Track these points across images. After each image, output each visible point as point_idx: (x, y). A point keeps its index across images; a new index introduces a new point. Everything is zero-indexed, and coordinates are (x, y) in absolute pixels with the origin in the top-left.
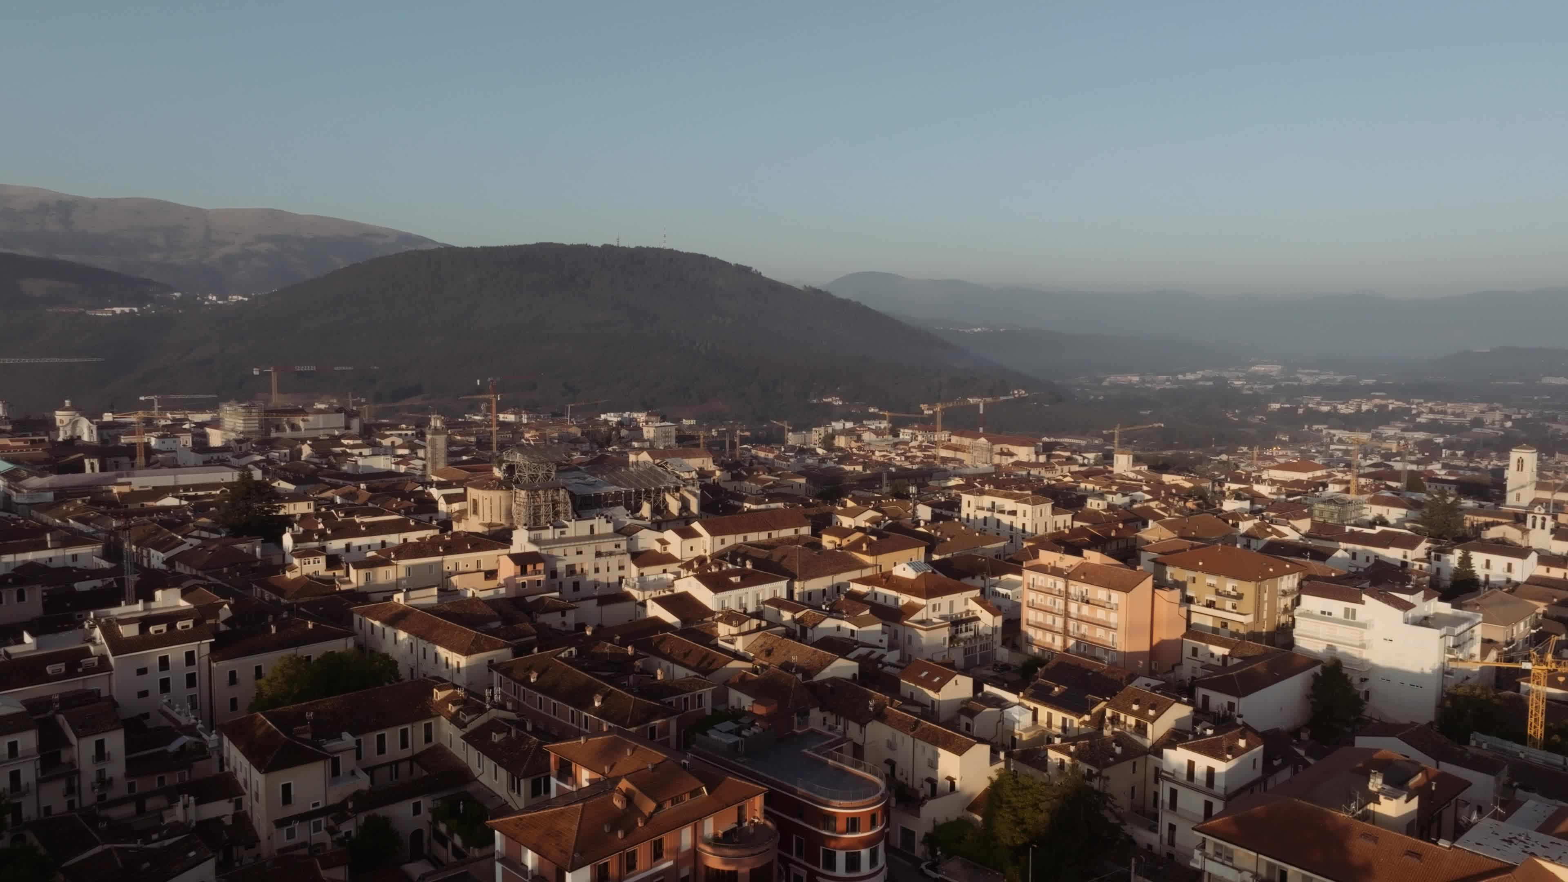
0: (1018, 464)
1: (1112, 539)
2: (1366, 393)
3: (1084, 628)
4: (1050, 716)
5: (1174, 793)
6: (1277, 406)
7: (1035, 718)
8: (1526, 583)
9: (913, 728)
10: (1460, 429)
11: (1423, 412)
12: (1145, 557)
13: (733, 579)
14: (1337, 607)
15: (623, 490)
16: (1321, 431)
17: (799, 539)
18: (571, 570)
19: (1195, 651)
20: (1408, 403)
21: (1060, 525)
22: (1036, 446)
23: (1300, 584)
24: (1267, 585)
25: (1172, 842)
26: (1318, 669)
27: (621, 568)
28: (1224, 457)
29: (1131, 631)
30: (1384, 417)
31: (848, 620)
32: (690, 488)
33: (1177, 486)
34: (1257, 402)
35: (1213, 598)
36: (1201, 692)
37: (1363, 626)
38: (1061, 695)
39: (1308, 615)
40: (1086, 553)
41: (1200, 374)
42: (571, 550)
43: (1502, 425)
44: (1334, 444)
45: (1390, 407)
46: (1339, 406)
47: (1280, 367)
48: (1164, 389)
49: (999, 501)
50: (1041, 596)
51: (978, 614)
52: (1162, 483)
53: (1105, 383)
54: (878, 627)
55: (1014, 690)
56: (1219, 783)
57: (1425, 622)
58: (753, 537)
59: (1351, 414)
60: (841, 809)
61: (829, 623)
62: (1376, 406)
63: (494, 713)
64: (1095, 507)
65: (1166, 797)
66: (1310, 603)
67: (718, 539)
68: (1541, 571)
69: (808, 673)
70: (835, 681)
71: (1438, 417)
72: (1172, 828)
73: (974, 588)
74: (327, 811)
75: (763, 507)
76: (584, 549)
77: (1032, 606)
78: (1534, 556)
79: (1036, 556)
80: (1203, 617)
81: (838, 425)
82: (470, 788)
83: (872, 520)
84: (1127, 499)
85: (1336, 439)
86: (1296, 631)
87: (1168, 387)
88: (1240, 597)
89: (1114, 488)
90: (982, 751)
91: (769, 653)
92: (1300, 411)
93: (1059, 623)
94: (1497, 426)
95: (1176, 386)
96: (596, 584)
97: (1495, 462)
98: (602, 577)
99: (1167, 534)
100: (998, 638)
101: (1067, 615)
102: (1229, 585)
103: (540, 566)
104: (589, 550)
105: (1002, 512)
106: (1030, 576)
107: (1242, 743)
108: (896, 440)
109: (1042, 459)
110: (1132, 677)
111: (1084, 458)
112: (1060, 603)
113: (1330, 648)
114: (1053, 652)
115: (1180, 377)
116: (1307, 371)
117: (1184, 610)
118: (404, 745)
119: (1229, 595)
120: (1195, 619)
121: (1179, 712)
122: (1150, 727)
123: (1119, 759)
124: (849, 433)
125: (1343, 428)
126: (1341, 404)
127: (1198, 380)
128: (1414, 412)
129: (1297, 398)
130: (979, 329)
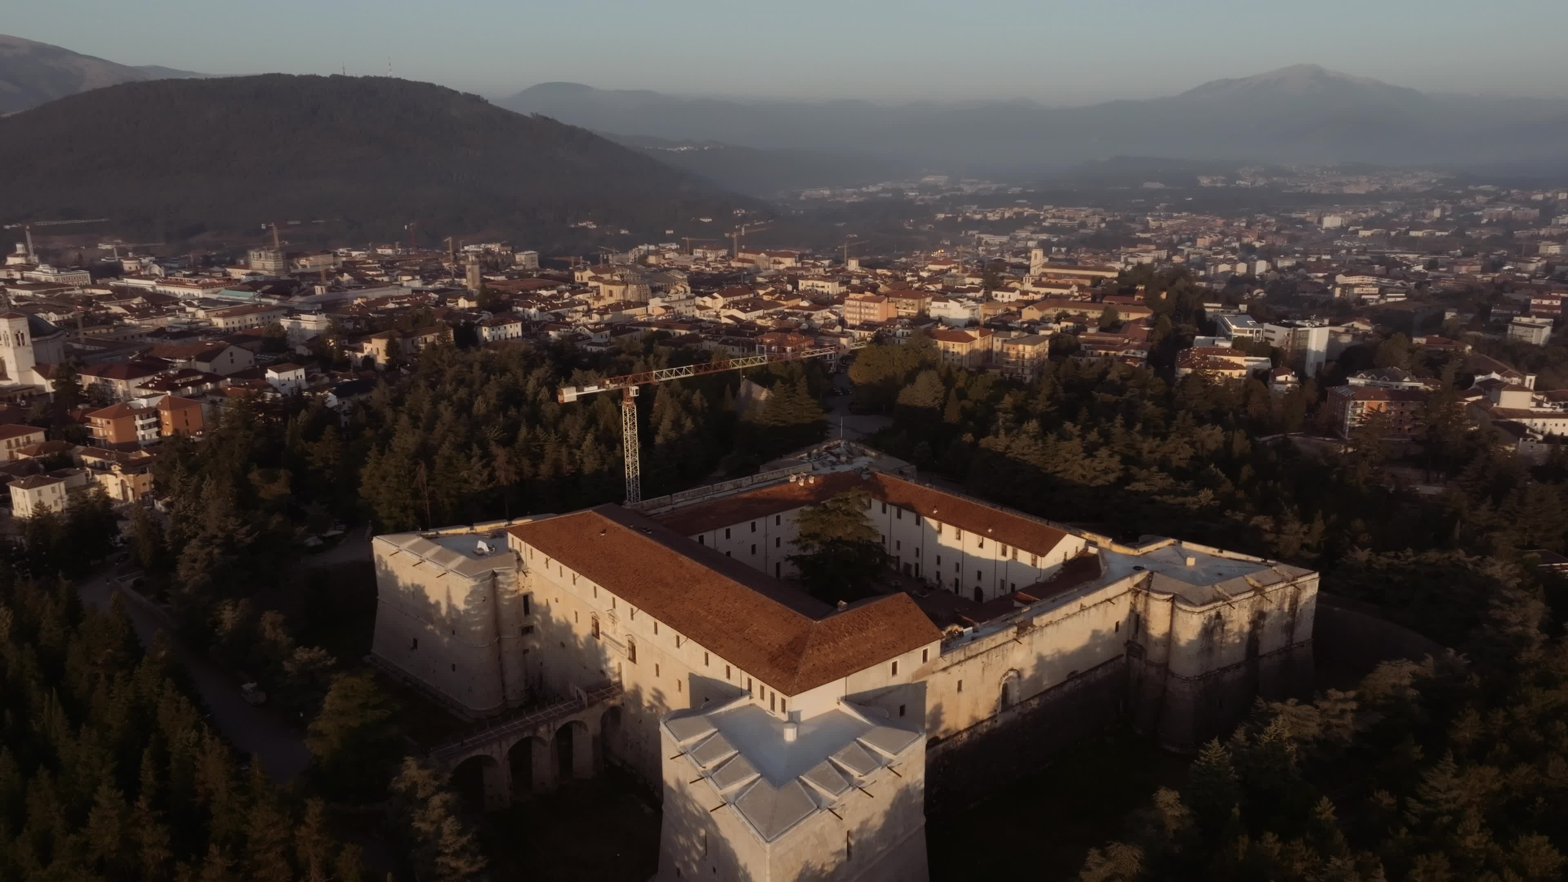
2: (1009, 201)
3: (867, 317)
4: (864, 333)
6: (941, 216)
7: (860, 334)
8: (1015, 300)
9: (832, 336)
10: (1072, 230)
11: (1047, 218)
13: (746, 310)
14: (942, 304)
16: (974, 235)
17: (752, 298)
19: (900, 321)
20: (1039, 210)
23: (932, 300)
24: (922, 301)
27: (693, 310)
28: (903, 260)
29: (880, 314)
30: (1020, 222)
31: (795, 318)
34: (925, 212)
35: (905, 306)
37: (949, 309)
38: (865, 329)
39: (934, 307)
40: (865, 293)
41: (880, 186)
42: (677, 305)
43: (1099, 226)
44: (982, 246)
45: (1026, 214)
46: (988, 215)
47: (946, 177)
48: (853, 203)
49: (816, 282)
50: (852, 308)
51: (831, 315)
52: (875, 275)
53: (802, 198)
54: (805, 319)
55: (852, 329)
57: (966, 307)
58: (737, 298)
59: (996, 221)
61: (790, 319)
62: (1015, 213)
66: (934, 304)
67: (727, 298)
68: (1021, 297)
71: (1057, 221)
73: (826, 310)
76: (681, 304)
77: (847, 313)
78: (1018, 292)
79: (848, 296)
80: (902, 313)
81: (644, 248)
83: (773, 291)
85: (983, 242)
86: (929, 311)
87: (855, 201)
88: (913, 305)
91: (780, 324)
92: (960, 219)
93: (858, 316)
94: (1096, 227)
95: (862, 199)
98: (688, 314)
100: (839, 321)
101: (861, 313)
102: (911, 301)
104: (683, 304)
105: (818, 287)
106: (843, 306)
108: (693, 257)
109: (800, 263)
112: (858, 310)
113: (940, 316)
114: (858, 322)
115: (864, 189)
116: (969, 180)
117: (896, 309)
119: (910, 305)
120: (899, 312)
124: (656, 253)
125: (991, 233)
126: (990, 212)
127: (878, 192)
128: (1042, 217)
129: (958, 208)
130: (685, 148)
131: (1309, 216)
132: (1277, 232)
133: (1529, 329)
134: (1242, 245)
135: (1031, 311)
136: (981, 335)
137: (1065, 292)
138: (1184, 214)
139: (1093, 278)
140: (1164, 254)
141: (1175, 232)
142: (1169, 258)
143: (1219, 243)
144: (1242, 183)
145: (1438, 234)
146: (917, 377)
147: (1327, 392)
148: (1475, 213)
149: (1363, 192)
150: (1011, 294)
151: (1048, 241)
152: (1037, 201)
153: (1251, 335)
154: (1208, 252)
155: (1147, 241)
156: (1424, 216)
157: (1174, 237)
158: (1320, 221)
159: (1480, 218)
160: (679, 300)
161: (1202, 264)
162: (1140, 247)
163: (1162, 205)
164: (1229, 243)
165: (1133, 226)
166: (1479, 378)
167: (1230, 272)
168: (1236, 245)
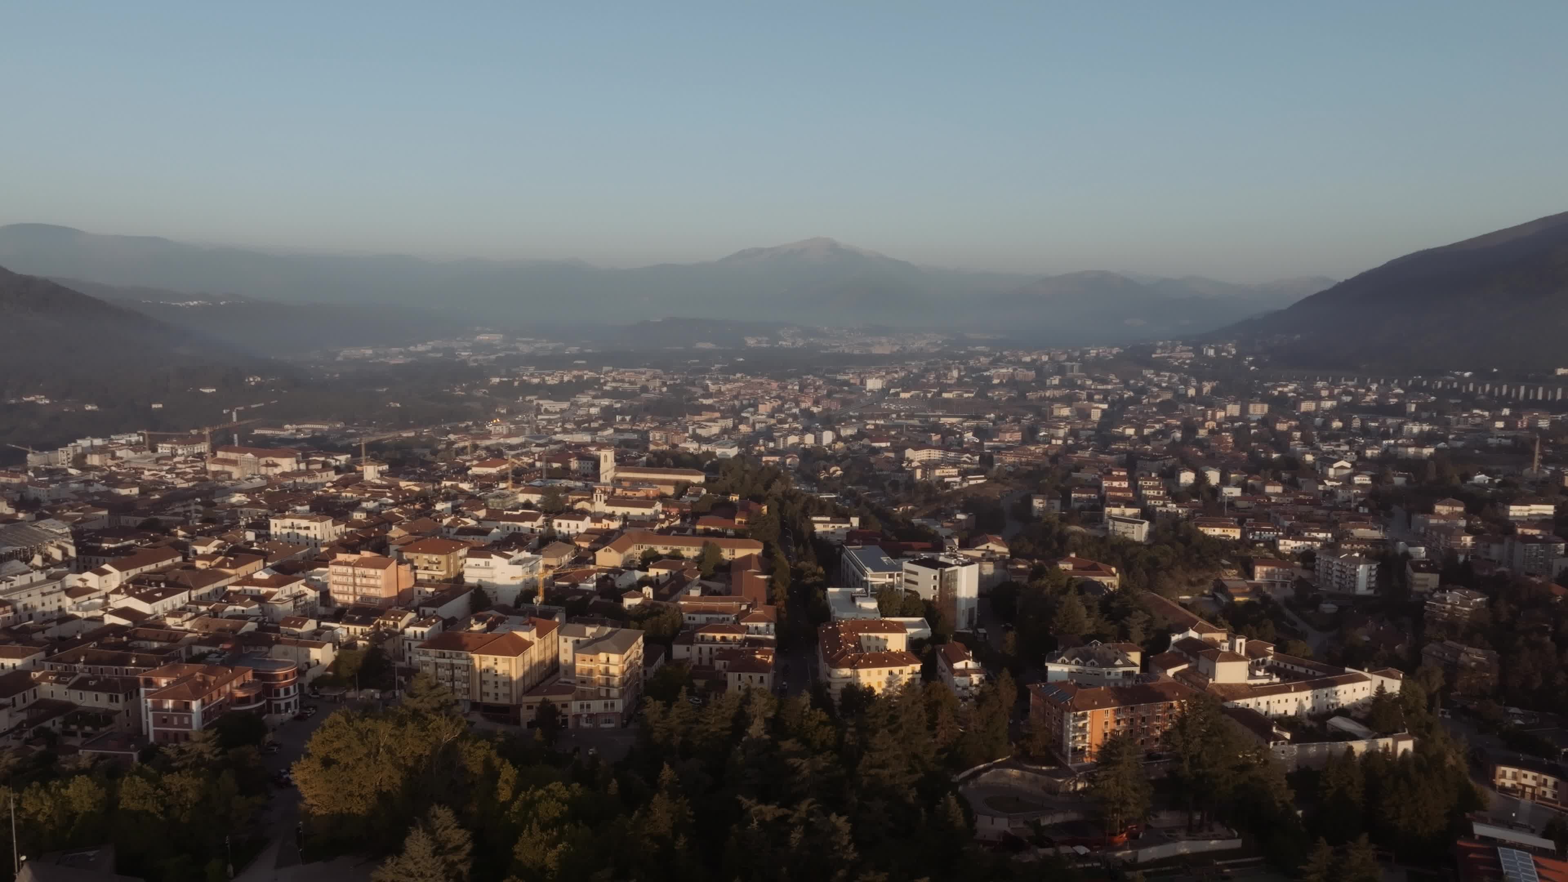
0: (284, 475)
1: (371, 538)
2: (568, 363)
3: (365, 590)
4: (355, 629)
5: (410, 644)
6: (496, 380)
7: (348, 632)
8: (585, 533)
9: (296, 643)
10: (632, 395)
11: (608, 381)
12: (392, 548)
13: (157, 595)
14: (481, 561)
15: (18, 548)
16: (532, 401)
17: (177, 565)
18: (25, 607)
19: (419, 592)
20: (598, 373)
21: (338, 532)
22: (297, 456)
23: (468, 552)
24: (452, 555)
25: (410, 663)
26: (472, 591)
27: (59, 600)
29: (388, 586)
30: (580, 386)
31: (240, 605)
32: (65, 539)
33: (410, 491)
34: (478, 375)
35: (427, 565)
36: (421, 609)
37: (492, 568)
38: (359, 620)
39: (470, 567)
40: (362, 552)
41: (430, 345)
42: (24, 595)
43: (660, 391)
44: (541, 414)
45: (585, 377)
46: (547, 378)
47: (502, 336)
48: (400, 364)
49: (296, 522)
50: (340, 577)
51: (306, 592)
52: (399, 489)
53: (339, 359)
54: (257, 606)
55: (338, 622)
56: (426, 636)
57: (518, 563)
58: (146, 568)
59: (555, 385)
60: (280, 672)
61: (230, 608)
62: (575, 377)
63: (81, 675)
64: (359, 518)
65: (407, 646)
66: (471, 561)
67: (125, 573)
68: (592, 526)
69: (234, 631)
70: (249, 633)
71: (618, 384)
72: (410, 658)
73: (301, 579)
74: (11, 731)
75: (119, 545)
76: (32, 593)
77: (335, 583)
78: (588, 517)
79: (335, 557)
80: (423, 575)
81: (85, 443)
82: (78, 709)
83: (218, 546)
84: (377, 504)
85: (543, 409)
86: (465, 575)
87: (401, 362)
88: (439, 563)
89: (367, 495)
90: (329, 646)
91: (207, 626)
92: (516, 384)
93: (351, 589)
94: (657, 391)
95: (410, 359)
96: (44, 614)
97: (648, 425)
98: (47, 608)
99: (402, 533)
100: (318, 603)
101: (355, 585)
102: (434, 558)
103: (8, 608)
104: (36, 592)
105: (300, 528)
106: (333, 568)
107: (434, 621)
108: (156, 455)
109: (303, 466)
110: (391, 607)
111: (336, 460)
112: (351, 579)
113: (480, 580)
114: (349, 605)
115: (412, 348)
116: (524, 339)
117: (413, 573)
118: (24, 701)
119: (434, 563)
120: (419, 577)
121: (411, 616)
122: (399, 624)
123: (387, 638)
124: (101, 450)
125: (549, 398)
126: (549, 375)
127: (428, 352)
128: (602, 381)
129: (514, 370)
130: (195, 303)
131: (850, 377)
132: (829, 395)
133: (1130, 525)
134: (801, 411)
135: (607, 553)
136: (540, 635)
137: (648, 512)
138: (739, 375)
139: (677, 483)
140: (729, 423)
141: (736, 397)
142: (735, 427)
143: (780, 409)
144: (784, 343)
145: (966, 395)
146: (407, 841)
147: (1029, 690)
148: (985, 374)
149: (887, 352)
150: (580, 523)
151: (609, 407)
152: (595, 362)
153: (891, 580)
154: (773, 421)
155: (710, 408)
156: (945, 375)
157: (736, 403)
158: (863, 383)
159: (990, 378)
160: (32, 585)
161: (768, 434)
162: (706, 415)
163: (717, 366)
164: (790, 409)
165: (694, 389)
166: (1176, 638)
167: (799, 444)
168: (796, 411)
